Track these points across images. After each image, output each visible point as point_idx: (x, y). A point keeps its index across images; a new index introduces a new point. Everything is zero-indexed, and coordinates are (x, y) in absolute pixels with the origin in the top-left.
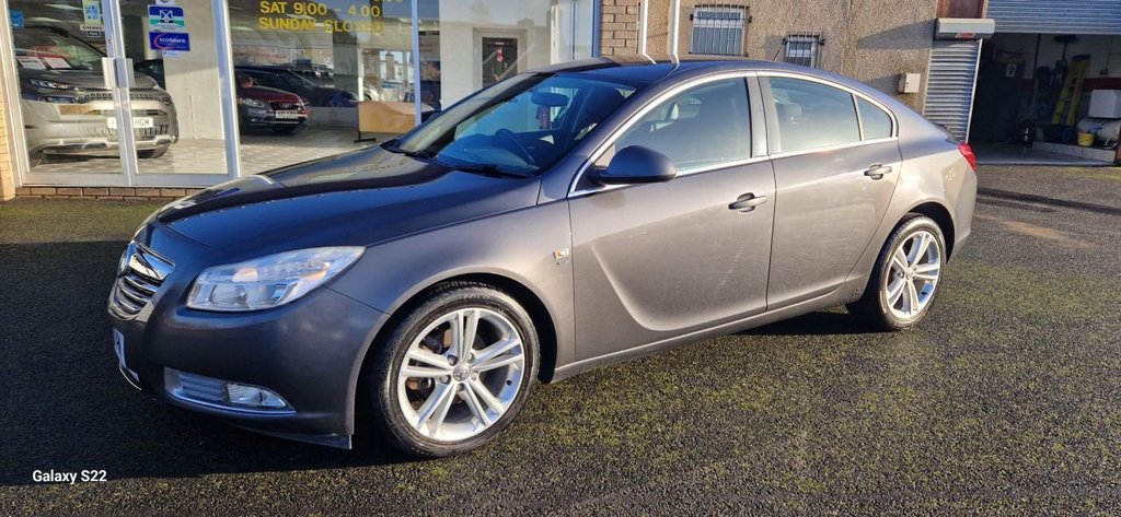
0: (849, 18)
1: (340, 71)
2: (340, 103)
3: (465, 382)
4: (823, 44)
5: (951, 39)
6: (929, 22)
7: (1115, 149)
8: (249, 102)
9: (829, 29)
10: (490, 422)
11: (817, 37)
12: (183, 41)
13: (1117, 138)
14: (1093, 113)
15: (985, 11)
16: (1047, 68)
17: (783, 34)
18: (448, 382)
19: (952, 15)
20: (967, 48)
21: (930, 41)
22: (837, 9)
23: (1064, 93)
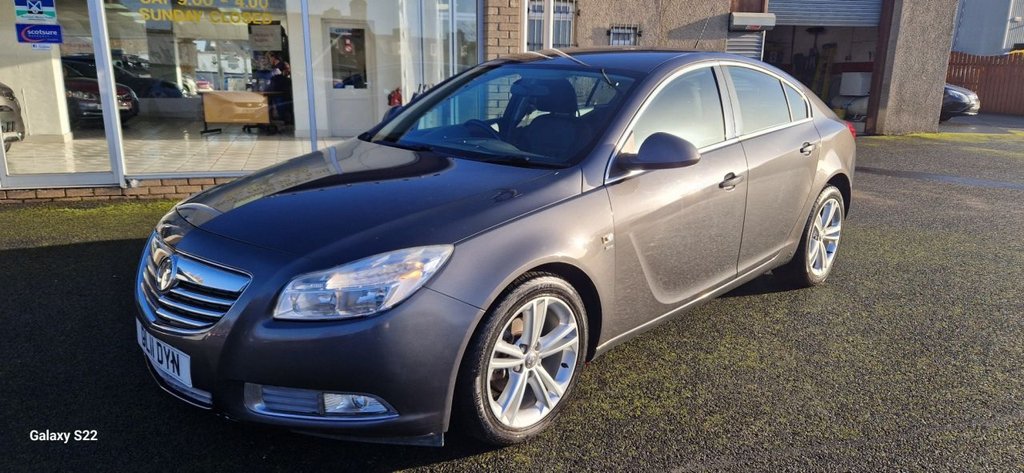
0: (661, 13)
1: (155, 61)
2: (163, 94)
3: (533, 369)
4: (640, 35)
5: (742, 30)
6: (724, 16)
7: (864, 121)
8: (78, 95)
9: (645, 21)
10: (553, 403)
11: (635, 29)
12: (55, 33)
13: (865, 112)
14: (844, 91)
15: (766, 7)
16: (802, 55)
17: (607, 26)
18: (521, 371)
19: (741, 10)
20: (752, 39)
21: (726, 33)
22: (652, 5)
23: (818, 75)
